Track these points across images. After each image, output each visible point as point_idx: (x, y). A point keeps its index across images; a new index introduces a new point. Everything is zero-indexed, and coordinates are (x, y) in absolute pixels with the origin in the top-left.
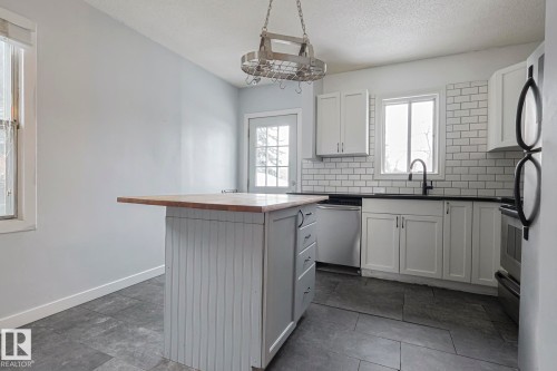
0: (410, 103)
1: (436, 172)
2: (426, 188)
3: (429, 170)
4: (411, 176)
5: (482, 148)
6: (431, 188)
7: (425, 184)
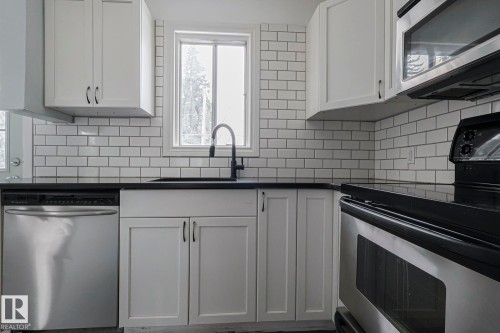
0: (215, 45)
1: (248, 145)
2: (236, 168)
3: (240, 143)
4: (212, 149)
5: (301, 115)
6: (242, 168)
7: (234, 162)
